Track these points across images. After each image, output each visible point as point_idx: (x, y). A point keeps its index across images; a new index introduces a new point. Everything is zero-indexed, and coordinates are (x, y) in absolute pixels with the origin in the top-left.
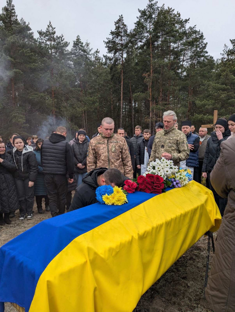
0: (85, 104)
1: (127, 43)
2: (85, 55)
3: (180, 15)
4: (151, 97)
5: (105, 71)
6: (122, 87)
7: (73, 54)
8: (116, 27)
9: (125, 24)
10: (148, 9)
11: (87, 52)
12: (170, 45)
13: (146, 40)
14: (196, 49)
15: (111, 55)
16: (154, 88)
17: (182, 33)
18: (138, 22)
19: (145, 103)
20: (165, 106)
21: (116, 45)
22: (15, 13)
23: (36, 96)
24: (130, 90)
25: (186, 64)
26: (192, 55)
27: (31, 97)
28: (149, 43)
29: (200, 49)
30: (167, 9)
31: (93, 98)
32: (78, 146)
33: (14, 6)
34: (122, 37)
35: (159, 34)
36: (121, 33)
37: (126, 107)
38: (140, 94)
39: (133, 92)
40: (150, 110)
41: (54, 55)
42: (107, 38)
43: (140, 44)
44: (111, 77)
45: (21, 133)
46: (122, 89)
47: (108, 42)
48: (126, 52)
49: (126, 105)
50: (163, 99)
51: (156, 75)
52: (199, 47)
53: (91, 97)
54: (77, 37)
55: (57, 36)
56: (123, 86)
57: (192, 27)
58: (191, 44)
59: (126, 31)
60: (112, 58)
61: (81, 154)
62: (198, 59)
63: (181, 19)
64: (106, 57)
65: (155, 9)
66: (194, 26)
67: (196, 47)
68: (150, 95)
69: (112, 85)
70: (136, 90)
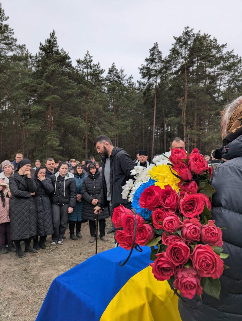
0: (117, 128)
1: (162, 69)
2: (120, 81)
3: (216, 41)
4: (185, 121)
5: (138, 96)
6: (155, 112)
7: (108, 80)
8: (151, 54)
9: (160, 50)
10: (183, 36)
11: (121, 78)
12: (206, 70)
13: (181, 66)
14: (234, 74)
15: (145, 81)
16: (189, 113)
17: (219, 58)
18: (173, 49)
19: (178, 128)
20: (200, 131)
21: (150, 71)
22: (56, 44)
23: (71, 120)
24: (163, 114)
25: (223, 88)
26: (230, 80)
27: (66, 121)
28: (184, 69)
29: (238, 73)
30: (203, 35)
31: (125, 122)
33: (56, 38)
34: (156, 63)
35: (194, 60)
36: (156, 59)
37: (157, 131)
38: (173, 118)
39: (167, 116)
40: (184, 135)
41: (90, 82)
42: (141, 65)
43: (174, 70)
44: (144, 102)
45: (55, 155)
46: (155, 114)
47: (142, 68)
48: (160, 77)
49: (157, 129)
50: (197, 124)
51: (191, 100)
52: (237, 71)
53: (123, 121)
54: (113, 64)
55: (94, 64)
56: (156, 110)
57: (230, 52)
58: (229, 68)
59: (160, 58)
60: (145, 83)
62: (237, 83)
63: (218, 45)
64: (140, 82)
65: (191, 35)
66: (231, 51)
67: (234, 72)
68: (184, 119)
69: (144, 110)
70: (170, 114)
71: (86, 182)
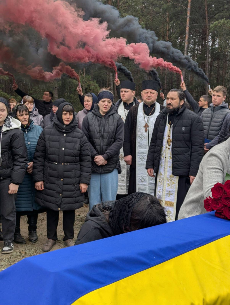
6: (189, 8)
24: (205, 13)
32: (98, 120)
37: (195, 47)
38: (224, 22)
39: (212, 18)
46: (189, 12)
49: (194, 44)
56: (191, 5)
61: (102, 136)
69: (168, 4)
70: (218, 14)
71: (47, 137)
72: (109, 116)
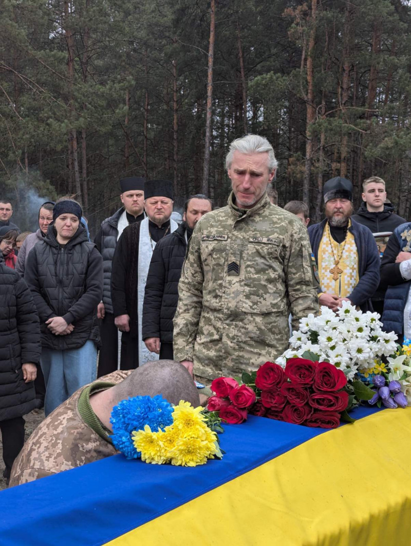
0: (82, 107)
4: (310, 88)
6: (211, 53)
16: (323, 60)
19: (289, 111)
20: (358, 121)
24: (238, 62)
31: (108, 87)
32: (54, 254)
37: (223, 121)
38: (271, 78)
39: (251, 70)
40: (308, 134)
44: (174, 17)
46: (211, 60)
49: (222, 115)
50: (351, 98)
51: (329, 14)
53: (103, 83)
56: (215, 48)
61: (60, 282)
68: (307, 81)
69: (175, 45)
70: (261, 64)
72: (75, 246)
